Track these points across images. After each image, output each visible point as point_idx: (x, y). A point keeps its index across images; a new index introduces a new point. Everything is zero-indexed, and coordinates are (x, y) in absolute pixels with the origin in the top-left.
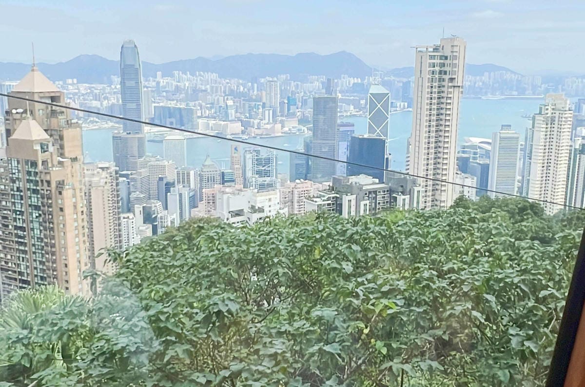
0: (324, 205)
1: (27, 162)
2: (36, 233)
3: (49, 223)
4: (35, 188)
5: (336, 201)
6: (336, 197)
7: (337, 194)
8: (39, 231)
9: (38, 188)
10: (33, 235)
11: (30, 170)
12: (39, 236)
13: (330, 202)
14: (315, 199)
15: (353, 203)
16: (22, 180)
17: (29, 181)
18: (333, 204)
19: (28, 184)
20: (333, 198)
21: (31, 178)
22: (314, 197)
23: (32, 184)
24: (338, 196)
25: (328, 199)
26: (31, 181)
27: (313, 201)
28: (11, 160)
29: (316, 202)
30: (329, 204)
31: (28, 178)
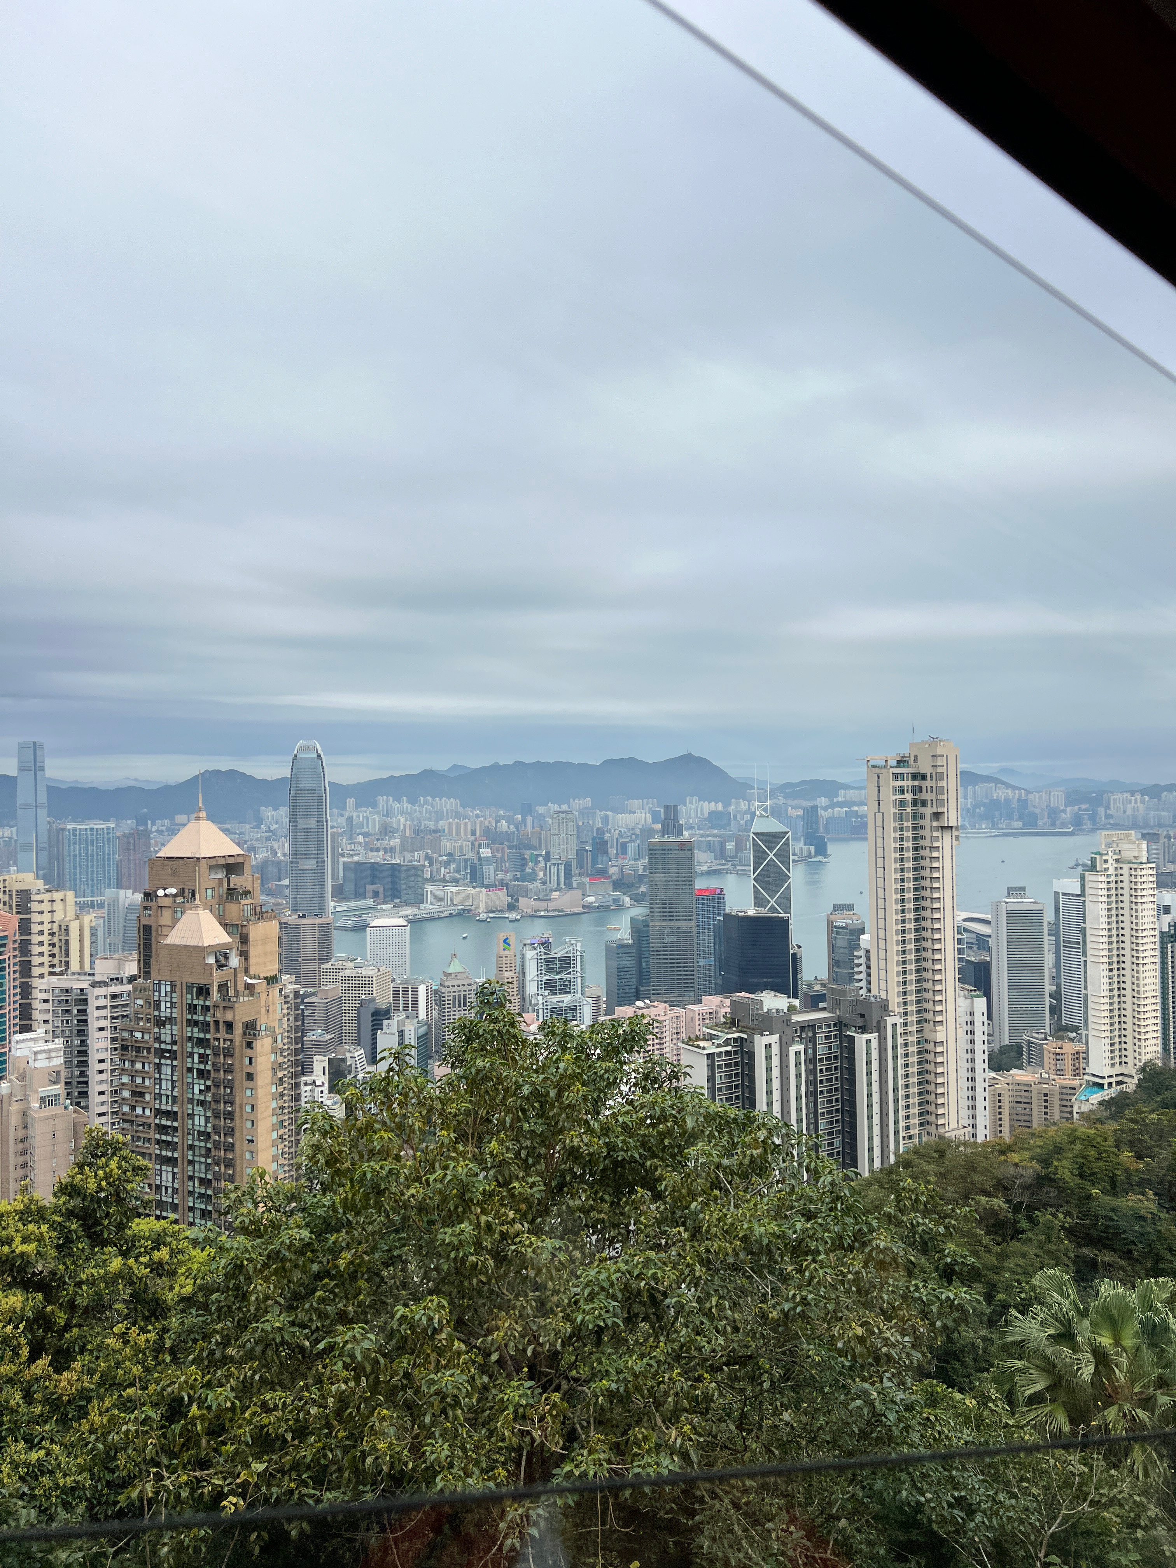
0: (719, 1054)
1: (190, 987)
2: (196, 1123)
3: (225, 1103)
4: (202, 1036)
5: (741, 1046)
6: (742, 1038)
7: (742, 1032)
8: (203, 1119)
9: (208, 1036)
10: (190, 1127)
11: (195, 1002)
12: (202, 1129)
13: (729, 1048)
14: (702, 1044)
15: (775, 1049)
16: (179, 1023)
17: (193, 1023)
18: (736, 1052)
19: (189, 1029)
20: (736, 1040)
21: (195, 1017)
22: (698, 1038)
23: (196, 1030)
24: (745, 1036)
25: (727, 1042)
26: (196, 1023)
27: (698, 1047)
28: (160, 984)
29: (704, 1048)
30: (728, 1053)
31: (189, 1017)
